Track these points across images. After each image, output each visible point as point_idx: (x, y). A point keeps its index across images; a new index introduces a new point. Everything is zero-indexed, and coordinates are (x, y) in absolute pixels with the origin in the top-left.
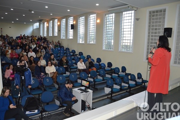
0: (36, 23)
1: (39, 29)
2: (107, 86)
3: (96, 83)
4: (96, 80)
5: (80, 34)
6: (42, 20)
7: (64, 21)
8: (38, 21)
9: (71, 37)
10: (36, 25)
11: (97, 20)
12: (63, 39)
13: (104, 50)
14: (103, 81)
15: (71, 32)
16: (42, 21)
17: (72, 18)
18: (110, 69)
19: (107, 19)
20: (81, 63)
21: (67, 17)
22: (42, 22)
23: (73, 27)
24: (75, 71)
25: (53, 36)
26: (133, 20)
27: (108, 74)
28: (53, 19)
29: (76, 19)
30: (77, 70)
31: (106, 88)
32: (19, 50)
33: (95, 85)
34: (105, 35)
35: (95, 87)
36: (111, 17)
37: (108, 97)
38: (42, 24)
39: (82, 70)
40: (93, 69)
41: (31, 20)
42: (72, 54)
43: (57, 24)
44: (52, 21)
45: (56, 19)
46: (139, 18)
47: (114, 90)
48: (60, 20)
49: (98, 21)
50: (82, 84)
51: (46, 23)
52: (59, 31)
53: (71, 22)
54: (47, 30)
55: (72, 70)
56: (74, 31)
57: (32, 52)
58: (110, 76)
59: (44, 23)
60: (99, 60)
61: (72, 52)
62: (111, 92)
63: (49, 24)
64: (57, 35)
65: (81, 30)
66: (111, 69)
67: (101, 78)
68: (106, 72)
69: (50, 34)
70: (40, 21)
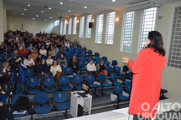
0: (57, 20)
1: (59, 27)
2: (114, 93)
3: (104, 88)
4: (104, 85)
5: (98, 34)
6: (62, 17)
7: (83, 19)
8: (59, 19)
9: (88, 36)
10: (57, 23)
12: (80, 38)
13: (122, 52)
14: (112, 86)
15: (89, 30)
16: (62, 19)
17: (91, 15)
18: (125, 73)
19: (126, 18)
20: (91, 64)
21: (86, 15)
22: (63, 20)
23: (91, 25)
24: (84, 73)
25: (72, 35)
26: (154, 19)
27: (120, 79)
28: (73, 17)
29: (95, 17)
30: (86, 72)
31: (112, 95)
32: (31, 47)
33: (102, 90)
34: (123, 36)
35: (102, 92)
36: (130, 16)
37: (114, 105)
38: (62, 21)
39: (91, 73)
40: (104, 72)
41: (51, 17)
42: (87, 54)
43: (76, 22)
44: (71, 19)
45: (76, 16)
46: (162, 17)
47: (121, 98)
48: (79, 18)
49: (117, 20)
50: (83, 88)
51: (66, 20)
52: (78, 29)
53: (90, 19)
54: (66, 29)
55: (82, 72)
56: (92, 30)
57: (43, 50)
58: (121, 82)
59: (64, 21)
60: (115, 63)
61: (88, 53)
62: (117, 100)
63: (68, 22)
64: (75, 34)
65: (100, 28)
66: (127, 74)
67: (111, 83)
68: (118, 77)
69: (69, 32)
70: (60, 18)
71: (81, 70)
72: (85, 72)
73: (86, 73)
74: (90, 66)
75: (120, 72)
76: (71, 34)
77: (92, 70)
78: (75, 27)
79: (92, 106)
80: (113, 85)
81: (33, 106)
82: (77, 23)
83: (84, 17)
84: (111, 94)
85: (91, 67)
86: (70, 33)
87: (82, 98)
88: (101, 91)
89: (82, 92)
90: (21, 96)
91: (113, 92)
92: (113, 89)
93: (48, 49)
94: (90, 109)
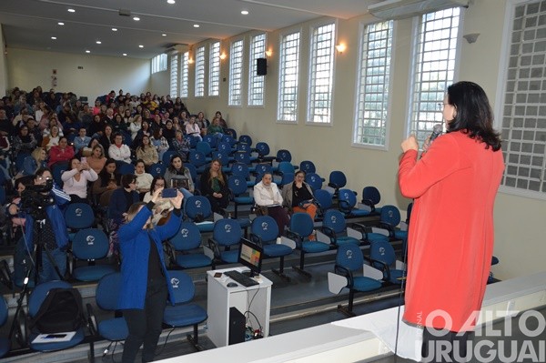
0: (160, 53)
1: (166, 74)
2: (339, 270)
3: (306, 256)
4: (306, 246)
5: (286, 92)
6: (175, 45)
7: (240, 49)
8: (164, 49)
9: (256, 100)
10: (159, 61)
11: (338, 44)
12: (233, 107)
13: (358, 147)
14: (331, 249)
15: (258, 83)
16: (174, 49)
17: (263, 37)
18: (369, 209)
19: (369, 42)
20: (267, 185)
21: (247, 36)
22: (176, 52)
23: (263, 67)
24: (246, 214)
25: (207, 98)
26: (454, 43)
27: (354, 226)
28: (207, 43)
29: (275, 41)
30: (252, 209)
31: (331, 276)
32: (83, 139)
33: (302, 261)
34: (362, 95)
35: (302, 267)
36: (380, 35)
37: (339, 307)
38: (176, 57)
40: (306, 209)
41: (141, 46)
42: (255, 155)
43: (217, 59)
44: (203, 49)
45: (217, 41)
47: (358, 285)
48: (226, 47)
49: (342, 48)
50: (242, 257)
51: (187, 54)
52: (225, 80)
53: (259, 49)
54: (189, 81)
55: (240, 209)
56: (266, 82)
57: (119, 146)
58: (358, 235)
59: (180, 56)
60: (338, 179)
61: (256, 150)
62: (348, 290)
63: (194, 59)
64: (216, 93)
65: (290, 76)
66: (374, 213)
67: (327, 240)
68: (350, 221)
69: (197, 90)
70: (169, 48)
71: (237, 204)
72: (248, 208)
73: (252, 212)
74: (265, 191)
75: (356, 206)
76: (202, 94)
77: (270, 203)
78: (216, 74)
79: (273, 313)
80: (334, 246)
81: (93, 318)
82: (221, 61)
83: (240, 43)
84: (329, 274)
85: (267, 194)
86: (199, 92)
87: (241, 287)
88: (299, 267)
89: (240, 270)
90: (57, 289)
91: (336, 267)
92: (333, 257)
93: (136, 144)
94: (268, 320)
